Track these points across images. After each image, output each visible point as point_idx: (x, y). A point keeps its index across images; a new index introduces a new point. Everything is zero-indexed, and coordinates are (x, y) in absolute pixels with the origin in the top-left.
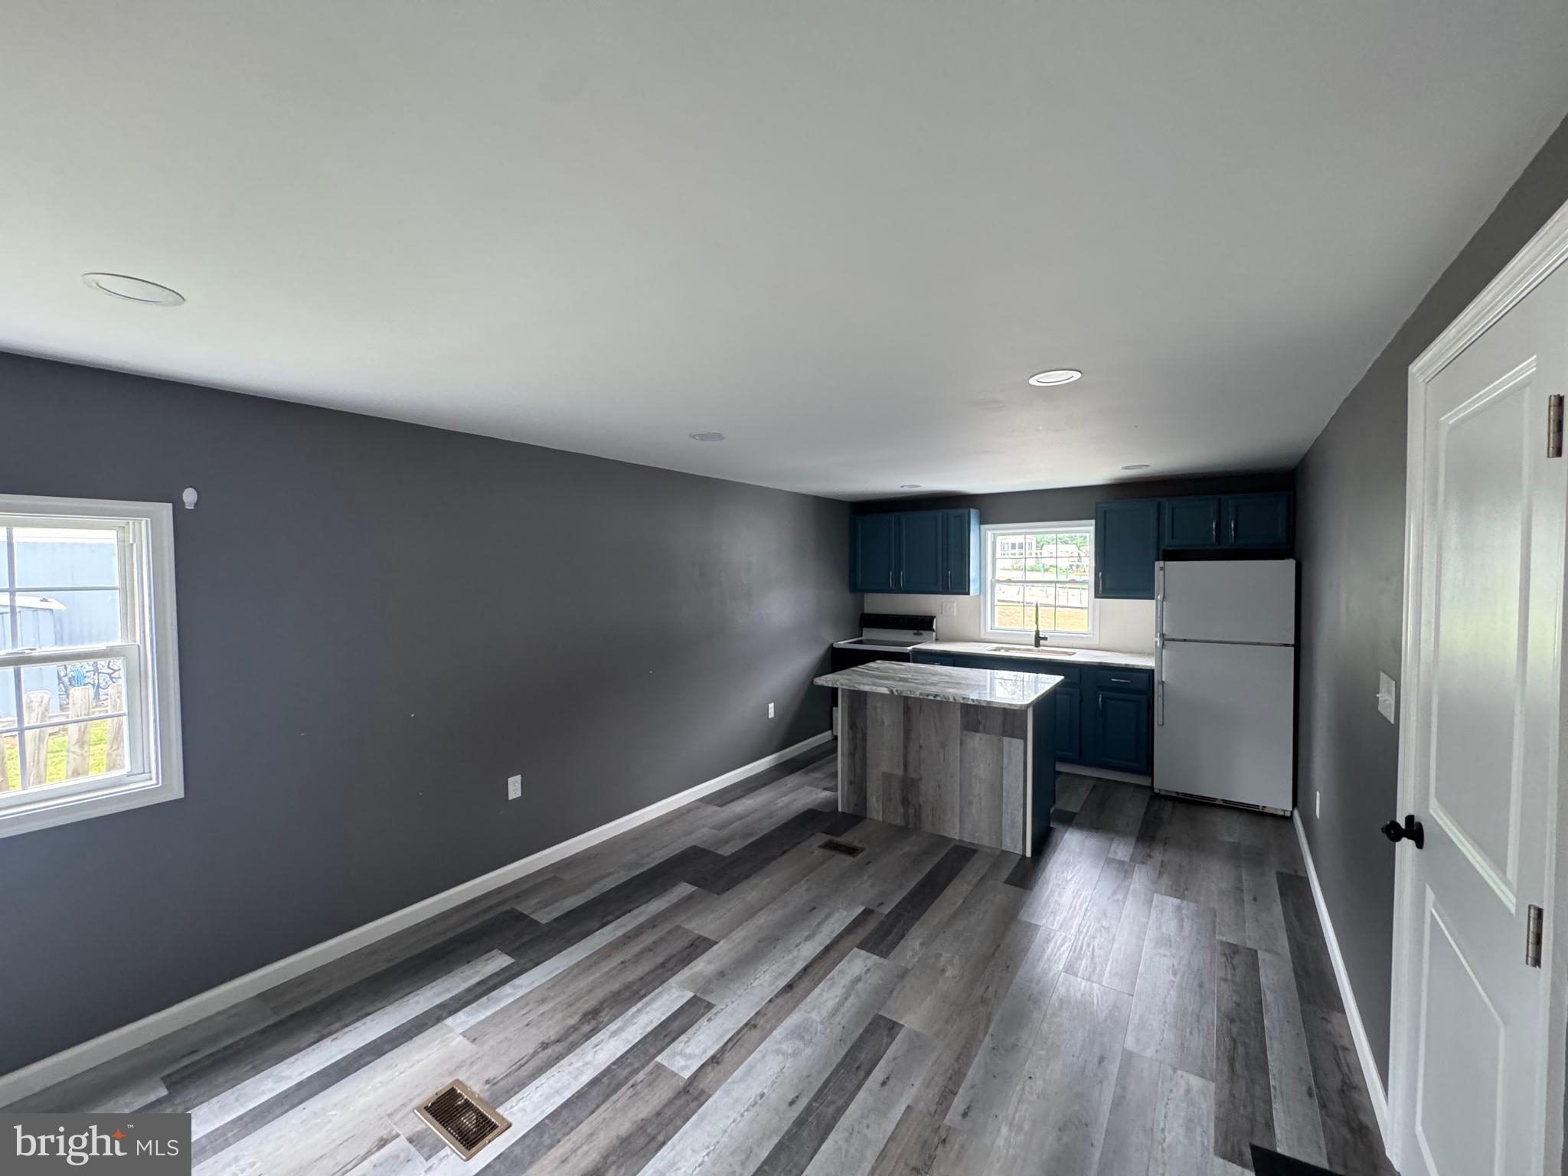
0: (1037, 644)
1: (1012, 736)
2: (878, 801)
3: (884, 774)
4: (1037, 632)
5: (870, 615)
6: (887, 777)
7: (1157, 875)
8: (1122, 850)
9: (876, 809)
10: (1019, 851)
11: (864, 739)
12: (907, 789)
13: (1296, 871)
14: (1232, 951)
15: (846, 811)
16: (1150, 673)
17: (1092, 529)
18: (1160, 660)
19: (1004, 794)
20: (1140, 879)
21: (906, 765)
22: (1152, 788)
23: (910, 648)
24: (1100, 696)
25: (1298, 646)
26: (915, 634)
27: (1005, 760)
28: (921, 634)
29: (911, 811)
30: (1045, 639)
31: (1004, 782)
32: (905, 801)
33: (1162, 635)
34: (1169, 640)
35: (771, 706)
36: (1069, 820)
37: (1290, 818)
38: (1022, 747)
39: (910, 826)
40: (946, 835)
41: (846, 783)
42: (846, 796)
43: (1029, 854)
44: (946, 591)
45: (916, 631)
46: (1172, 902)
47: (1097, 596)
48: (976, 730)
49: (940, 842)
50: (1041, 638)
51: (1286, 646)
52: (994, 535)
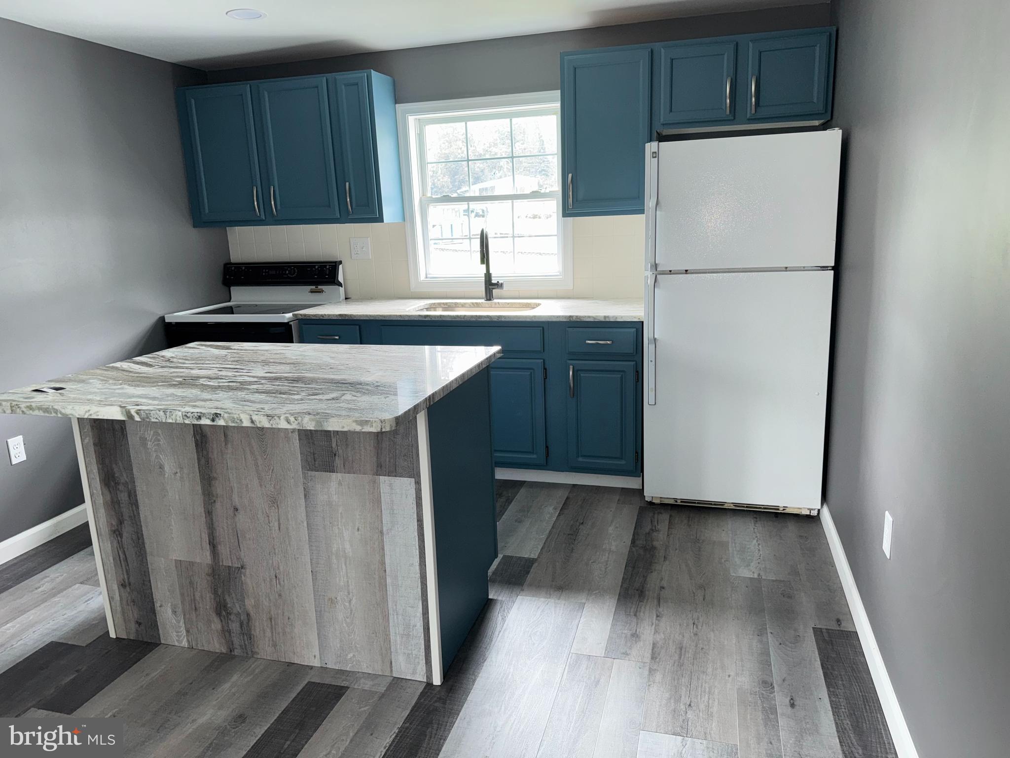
0: (489, 296)
1: (393, 472)
2: (174, 612)
3: (179, 563)
4: (488, 276)
5: (239, 265)
6: (185, 568)
7: (646, 673)
8: (594, 630)
9: (174, 627)
10: (421, 677)
11: (134, 503)
12: (223, 588)
13: (838, 621)
15: (124, 636)
16: (636, 326)
17: (557, 105)
18: (651, 306)
19: (389, 580)
21: (213, 545)
22: (641, 491)
23: (289, 315)
24: (571, 367)
25: (837, 269)
26: (312, 292)
27: (386, 518)
28: (321, 291)
29: (235, 626)
30: (499, 286)
31: (387, 561)
32: (221, 609)
33: (655, 266)
34: (663, 273)
35: (17, 442)
36: (520, 578)
37: (818, 519)
38: (413, 492)
39: (237, 652)
40: (296, 661)
41: (115, 587)
42: (119, 609)
43: (437, 680)
44: (344, 217)
45: (314, 287)
47: (563, 216)
48: (330, 468)
49: (293, 670)
50: (494, 281)
51: (824, 268)
52: (421, 125)
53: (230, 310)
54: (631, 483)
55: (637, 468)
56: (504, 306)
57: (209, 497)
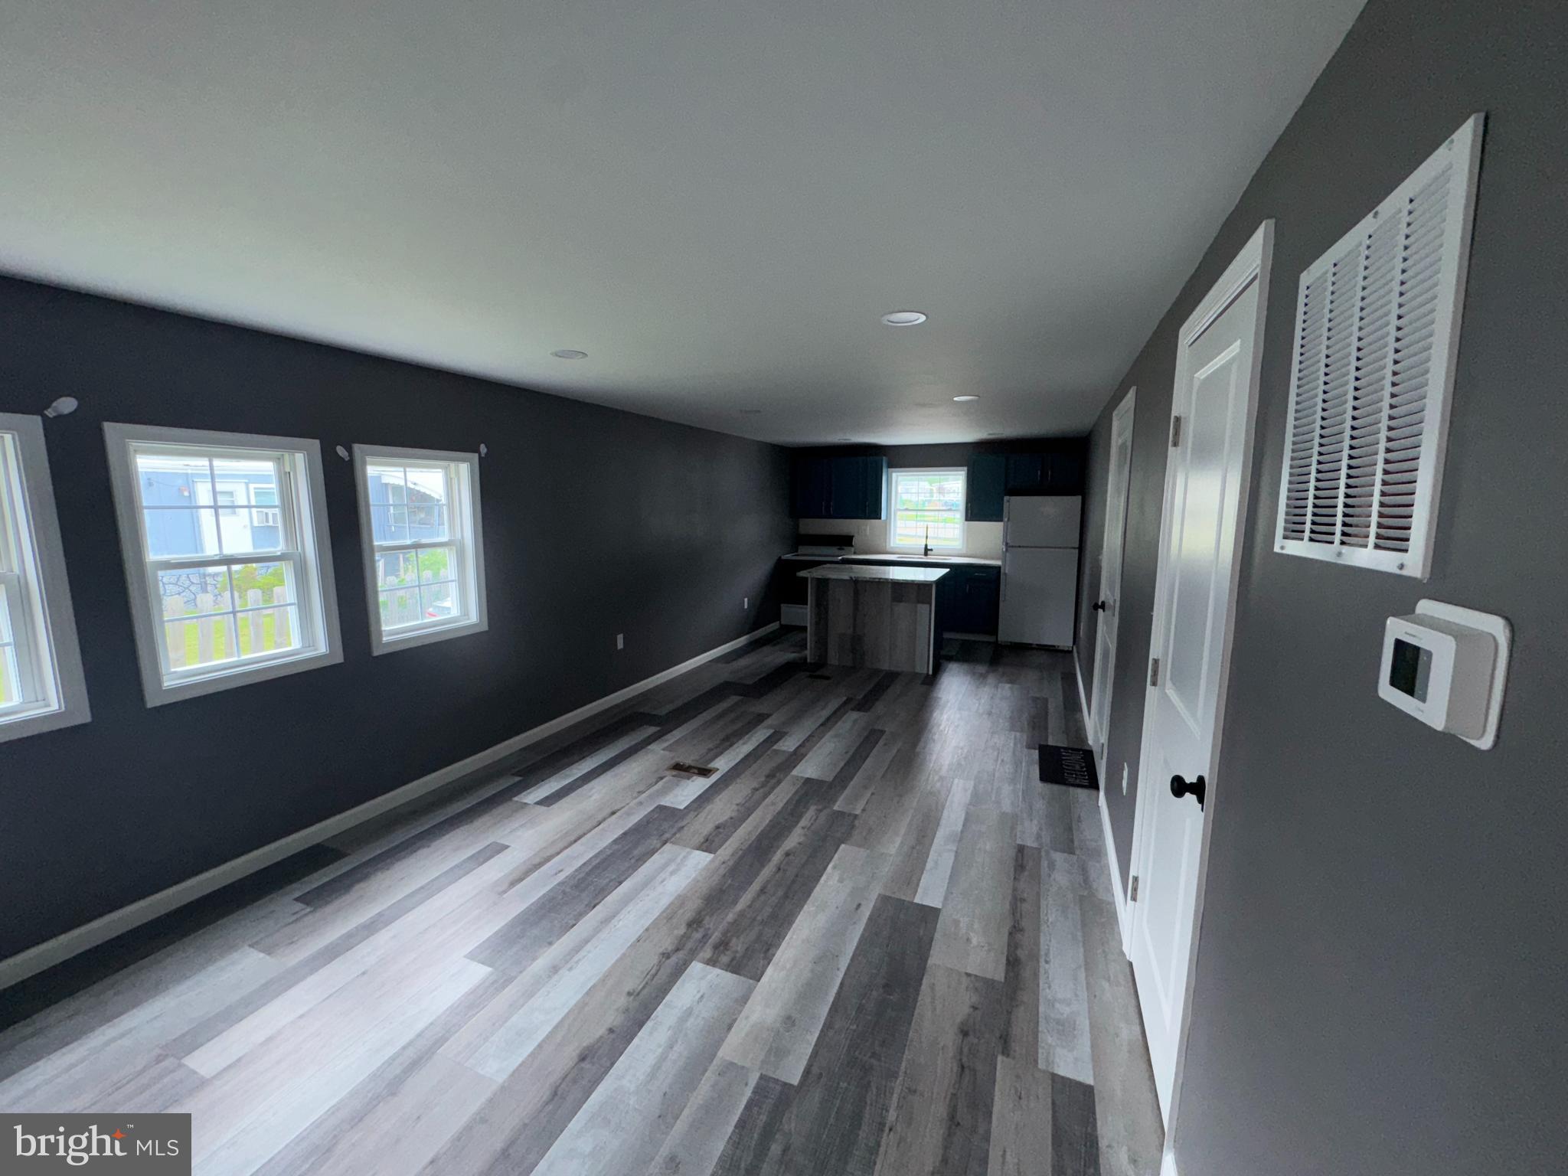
0: (926, 554)
1: (923, 603)
2: (835, 652)
3: (840, 634)
4: (926, 546)
5: (803, 535)
6: (842, 636)
8: (981, 669)
9: (833, 658)
10: (926, 672)
11: (827, 612)
12: (856, 644)
13: (1071, 671)
14: (1035, 700)
15: (815, 661)
16: (999, 568)
17: (965, 473)
18: (1004, 561)
19: (917, 639)
20: (991, 679)
21: (855, 626)
22: (997, 641)
23: (839, 558)
24: (968, 584)
25: (1080, 549)
26: (839, 549)
27: (918, 618)
28: (843, 549)
29: (858, 656)
30: (931, 550)
31: (917, 632)
32: (854, 650)
33: (1007, 544)
34: (1010, 547)
35: (746, 600)
36: (950, 659)
37: (1071, 652)
38: (928, 609)
39: (857, 666)
40: (881, 668)
41: (813, 645)
42: (813, 653)
43: (931, 672)
44: (864, 517)
45: (840, 546)
46: (1008, 686)
47: (967, 520)
48: (901, 601)
49: (877, 671)
50: (929, 548)
51: (1074, 548)
52: (897, 476)
53: (798, 555)
54: (992, 639)
55: (994, 631)
56: (931, 559)
57: (856, 608)
